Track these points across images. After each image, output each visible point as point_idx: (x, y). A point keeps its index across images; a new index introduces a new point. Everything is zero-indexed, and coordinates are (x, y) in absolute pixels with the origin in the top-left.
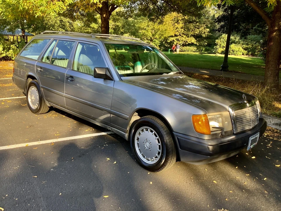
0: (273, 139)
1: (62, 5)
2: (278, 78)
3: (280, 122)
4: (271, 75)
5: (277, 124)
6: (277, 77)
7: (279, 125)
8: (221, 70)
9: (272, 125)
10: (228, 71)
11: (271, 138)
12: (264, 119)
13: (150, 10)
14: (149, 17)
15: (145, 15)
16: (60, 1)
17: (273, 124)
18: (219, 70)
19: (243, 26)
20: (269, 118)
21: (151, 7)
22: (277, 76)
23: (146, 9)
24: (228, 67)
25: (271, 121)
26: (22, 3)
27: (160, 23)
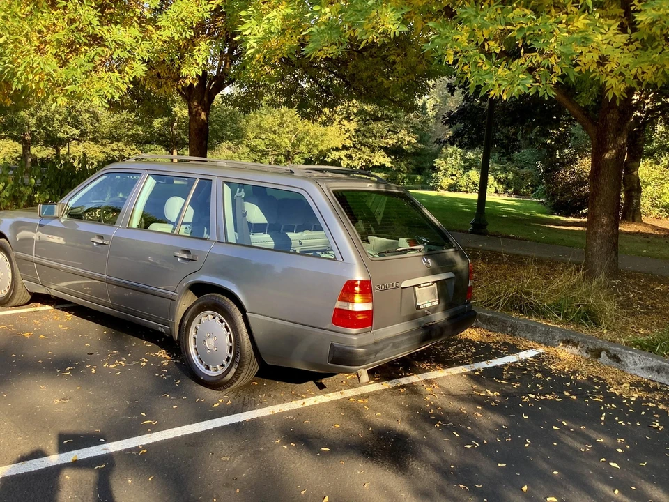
0: (657, 406)
1: (119, 79)
2: (616, 254)
3: (658, 365)
4: (601, 248)
5: (651, 369)
6: (613, 252)
7: (657, 371)
8: (472, 232)
9: (641, 370)
10: (485, 234)
11: (651, 405)
12: (619, 356)
13: (302, 93)
14: (299, 109)
15: (289, 105)
16: (114, 72)
17: (643, 369)
18: (467, 232)
19: (502, 133)
20: (632, 355)
21: (305, 85)
22: (615, 250)
23: (292, 91)
24: (487, 225)
25: (638, 362)
26: (22, 74)
27: (324, 124)
